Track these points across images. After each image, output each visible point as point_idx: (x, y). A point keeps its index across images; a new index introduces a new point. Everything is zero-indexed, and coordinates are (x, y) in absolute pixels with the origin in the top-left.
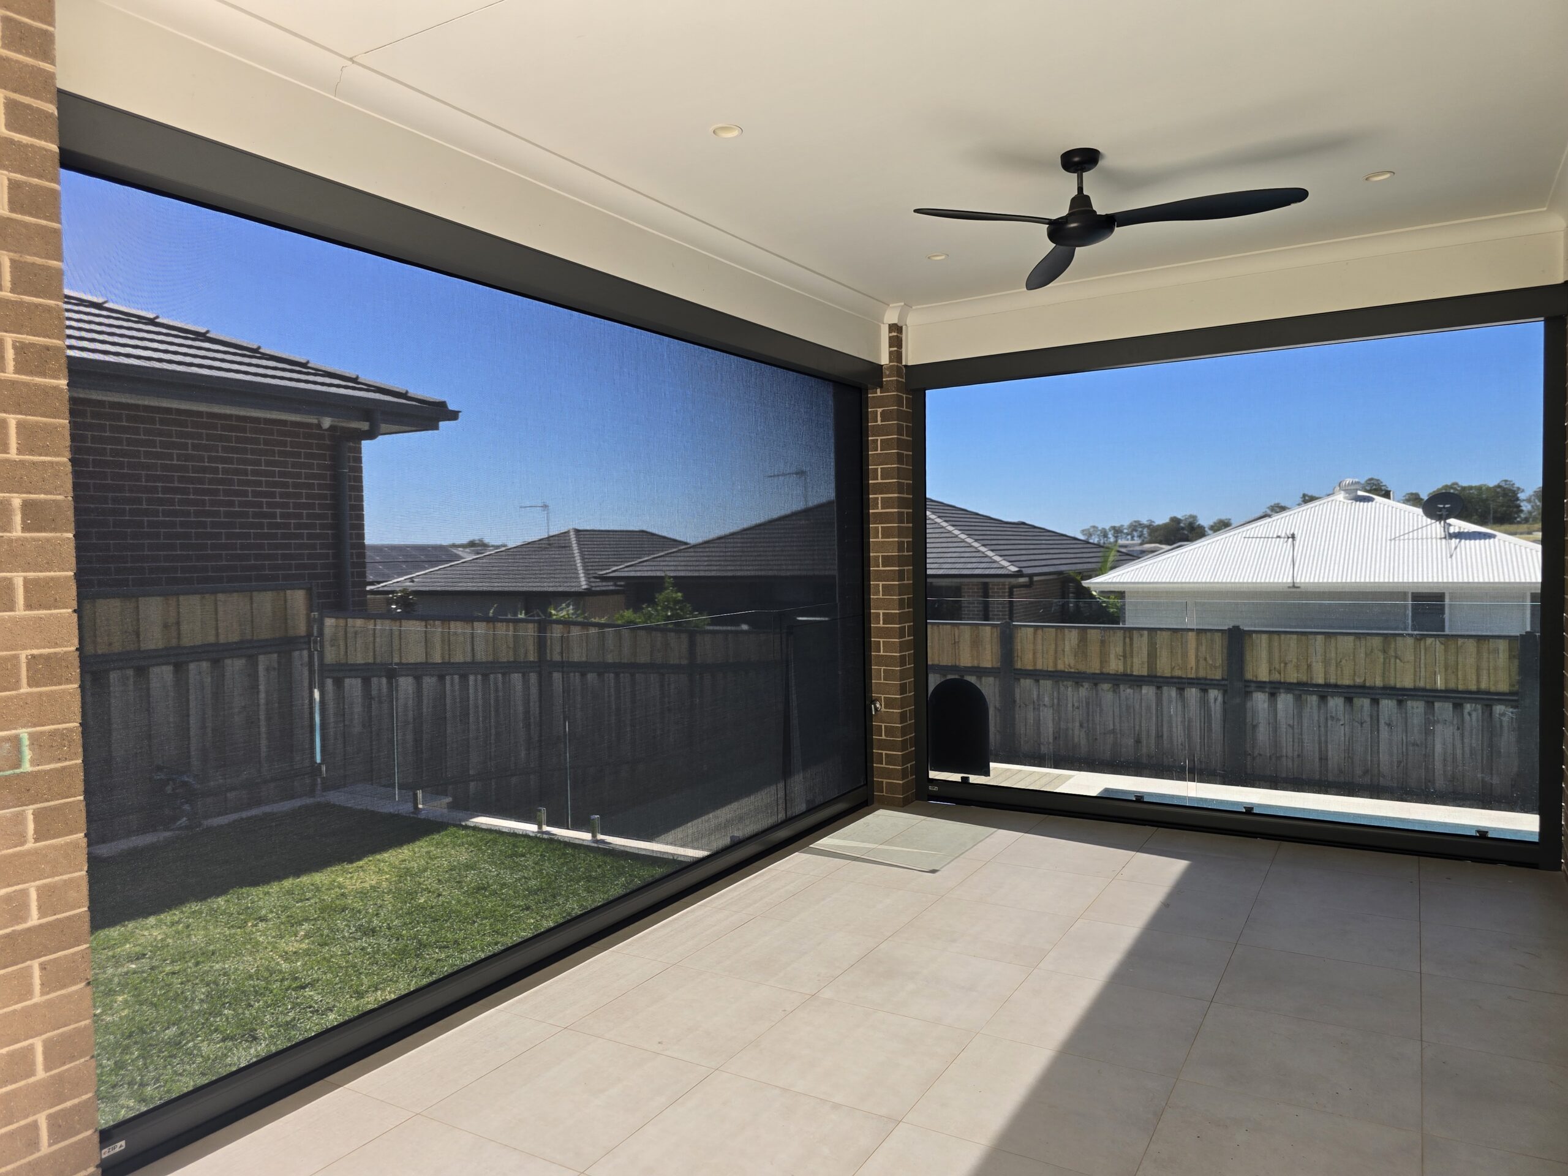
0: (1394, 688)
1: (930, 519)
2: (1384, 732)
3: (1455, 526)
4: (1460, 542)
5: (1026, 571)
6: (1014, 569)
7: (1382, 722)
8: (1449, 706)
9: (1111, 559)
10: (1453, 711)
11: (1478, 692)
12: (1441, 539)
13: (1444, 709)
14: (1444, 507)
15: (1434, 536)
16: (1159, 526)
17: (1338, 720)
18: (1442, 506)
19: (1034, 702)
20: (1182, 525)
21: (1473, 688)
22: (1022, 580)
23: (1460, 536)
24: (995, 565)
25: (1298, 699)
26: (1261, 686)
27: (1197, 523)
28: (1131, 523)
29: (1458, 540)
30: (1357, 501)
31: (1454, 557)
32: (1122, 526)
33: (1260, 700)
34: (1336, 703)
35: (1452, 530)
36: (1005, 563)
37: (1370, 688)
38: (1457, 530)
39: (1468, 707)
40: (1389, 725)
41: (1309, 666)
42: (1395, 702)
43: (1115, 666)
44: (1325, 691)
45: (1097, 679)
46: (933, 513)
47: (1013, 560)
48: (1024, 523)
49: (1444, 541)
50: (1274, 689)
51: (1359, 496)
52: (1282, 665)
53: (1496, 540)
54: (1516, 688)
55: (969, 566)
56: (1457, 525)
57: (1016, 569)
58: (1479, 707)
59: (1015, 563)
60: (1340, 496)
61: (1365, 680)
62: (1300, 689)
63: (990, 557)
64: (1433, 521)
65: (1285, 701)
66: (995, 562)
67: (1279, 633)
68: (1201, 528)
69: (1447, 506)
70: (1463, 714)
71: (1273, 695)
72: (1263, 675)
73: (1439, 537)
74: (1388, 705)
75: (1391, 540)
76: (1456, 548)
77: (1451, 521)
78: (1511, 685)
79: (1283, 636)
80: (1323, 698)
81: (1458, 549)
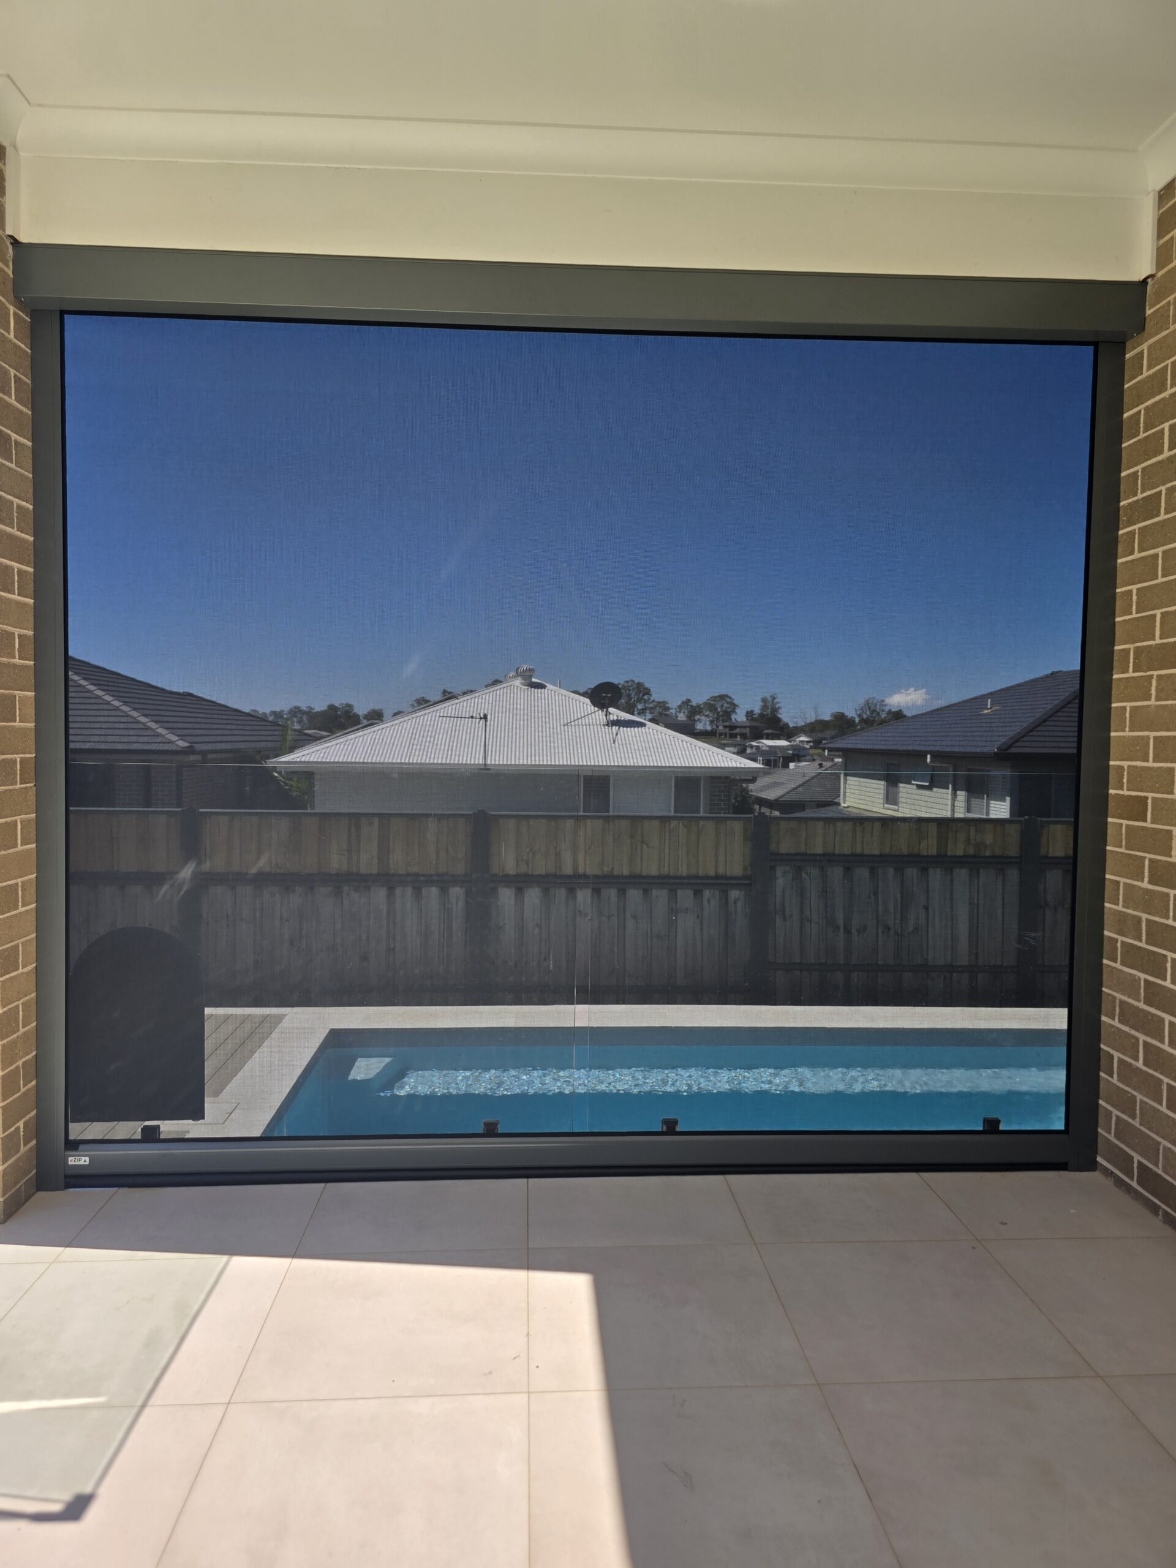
0: (641, 877)
1: (72, 680)
2: (630, 924)
3: (613, 714)
4: (619, 729)
5: (198, 747)
6: (182, 744)
7: (628, 914)
8: (690, 893)
9: (289, 738)
10: (694, 897)
11: (717, 877)
12: (604, 725)
13: (685, 897)
14: (606, 696)
15: (598, 723)
16: (317, 712)
17: (586, 915)
18: (605, 695)
19: (228, 917)
20: (339, 713)
21: (712, 873)
22: (193, 758)
23: (618, 723)
24: (160, 739)
25: (546, 891)
26: (508, 880)
27: (354, 712)
28: (291, 709)
29: (617, 727)
30: (532, 687)
31: (616, 742)
32: (282, 711)
33: (506, 895)
34: (584, 896)
35: (612, 718)
36: (174, 738)
37: (617, 877)
38: (615, 718)
39: (707, 893)
40: (635, 917)
41: (558, 855)
42: (641, 892)
43: (336, 862)
44: (572, 882)
45: (309, 881)
46: (76, 673)
47: (182, 734)
48: (191, 695)
49: (606, 727)
50: (521, 882)
51: (534, 683)
52: (531, 855)
53: (646, 728)
54: (749, 872)
55: (126, 739)
56: (615, 713)
57: (187, 745)
58: (717, 892)
59: (184, 738)
60: (518, 682)
61: (613, 869)
62: (548, 882)
63: (154, 730)
64: (596, 709)
65: (533, 895)
66: (159, 735)
67: (528, 817)
68: (357, 716)
69: (609, 695)
70: (702, 902)
71: (520, 891)
72: (511, 868)
73: (602, 724)
74: (634, 895)
75: (564, 725)
76: (617, 734)
77: (611, 710)
78: (745, 869)
79: (532, 822)
80: (571, 891)
81: (619, 736)
